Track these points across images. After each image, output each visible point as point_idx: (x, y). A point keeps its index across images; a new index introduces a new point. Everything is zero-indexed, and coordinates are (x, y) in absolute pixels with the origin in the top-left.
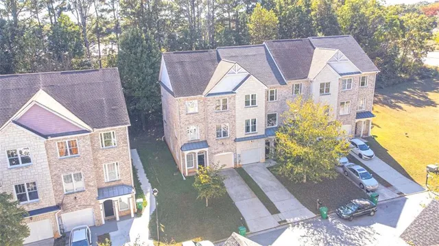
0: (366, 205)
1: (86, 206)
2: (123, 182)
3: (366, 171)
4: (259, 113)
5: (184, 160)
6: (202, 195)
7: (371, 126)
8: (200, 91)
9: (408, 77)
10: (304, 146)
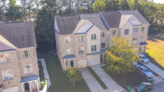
0: (149, 85)
1: (14, 86)
2: (34, 74)
3: (146, 69)
4: (97, 43)
5: (64, 63)
6: (71, 80)
7: (146, 48)
8: (71, 32)
9: (158, 29)
10: (119, 57)
